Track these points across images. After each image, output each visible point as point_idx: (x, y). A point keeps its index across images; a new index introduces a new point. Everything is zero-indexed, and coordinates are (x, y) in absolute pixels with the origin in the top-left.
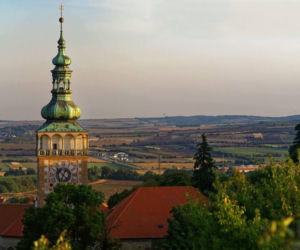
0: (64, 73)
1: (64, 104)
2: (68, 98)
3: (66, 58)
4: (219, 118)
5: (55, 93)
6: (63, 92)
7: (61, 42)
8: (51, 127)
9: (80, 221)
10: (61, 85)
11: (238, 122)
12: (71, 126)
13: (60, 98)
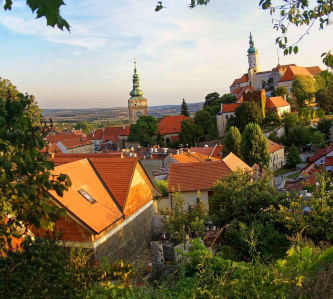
0: (137, 80)
1: (137, 90)
2: (139, 88)
3: (137, 75)
4: (162, 106)
5: (134, 87)
6: (137, 87)
7: (135, 70)
8: (133, 98)
9: (150, 128)
10: (136, 84)
11: (168, 107)
12: (140, 98)
13: (136, 88)
